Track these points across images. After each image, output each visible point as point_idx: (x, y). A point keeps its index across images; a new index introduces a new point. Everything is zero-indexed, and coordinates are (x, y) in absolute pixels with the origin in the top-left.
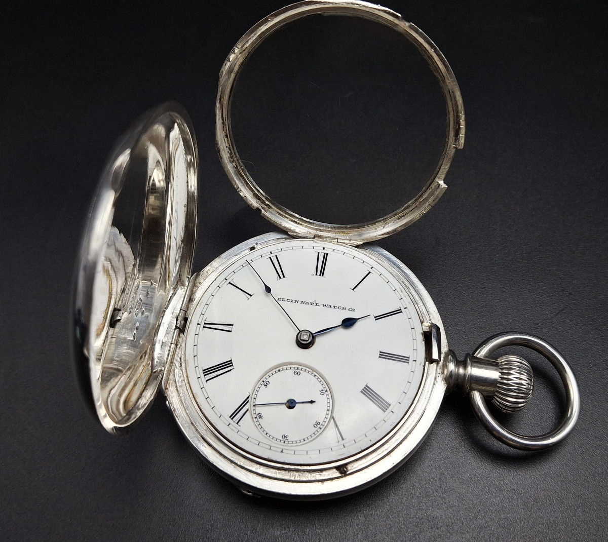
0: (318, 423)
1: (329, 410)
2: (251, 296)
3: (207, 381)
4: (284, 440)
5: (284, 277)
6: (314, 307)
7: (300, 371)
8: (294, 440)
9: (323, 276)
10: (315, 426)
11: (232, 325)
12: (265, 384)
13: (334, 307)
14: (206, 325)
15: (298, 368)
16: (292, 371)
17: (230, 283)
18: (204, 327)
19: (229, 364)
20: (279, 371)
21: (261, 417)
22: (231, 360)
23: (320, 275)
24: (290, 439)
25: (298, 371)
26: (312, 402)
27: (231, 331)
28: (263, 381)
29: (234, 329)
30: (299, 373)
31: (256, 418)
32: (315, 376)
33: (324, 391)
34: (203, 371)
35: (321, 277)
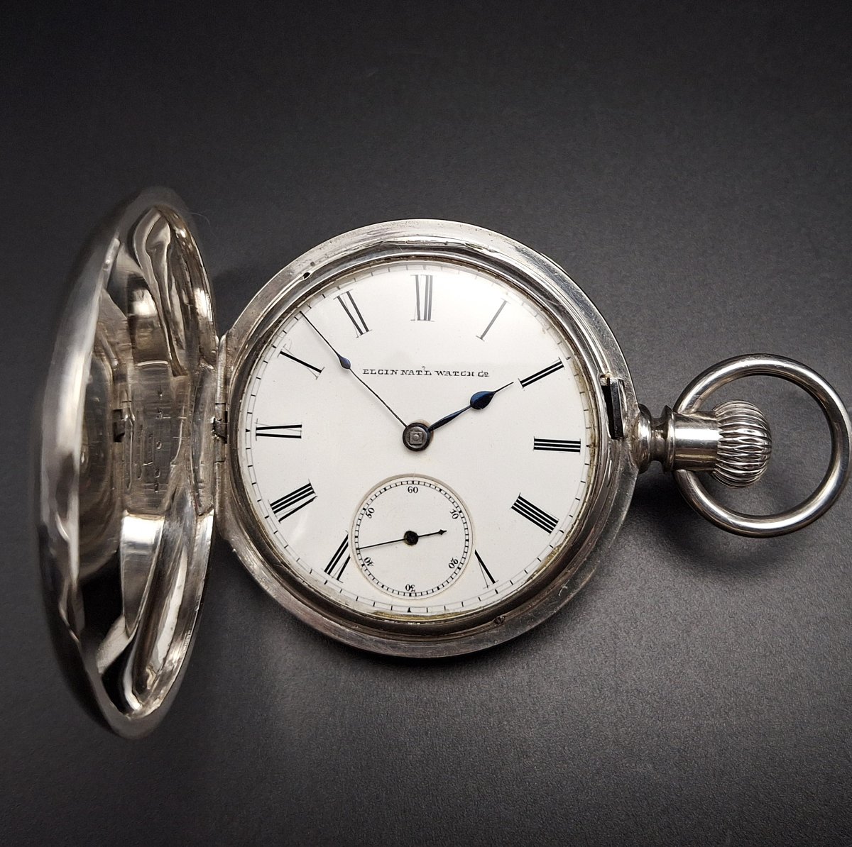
0: (454, 562)
1: (468, 540)
2: (320, 371)
3: (280, 521)
4: (410, 591)
5: (367, 330)
6: (423, 377)
7: (417, 486)
8: (423, 590)
9: (429, 320)
10: (451, 566)
11: (300, 426)
12: (368, 513)
13: (455, 373)
14: (260, 432)
15: (413, 482)
16: (406, 487)
17: (282, 353)
18: (257, 435)
19: (307, 490)
20: (385, 490)
21: (370, 563)
22: (310, 485)
23: (425, 319)
24: (417, 589)
25: (413, 486)
26: (441, 532)
27: (300, 437)
28: (364, 509)
29: (304, 432)
30: (416, 490)
31: (363, 565)
32: (441, 490)
33: (457, 513)
34: (271, 505)
35: (427, 322)
